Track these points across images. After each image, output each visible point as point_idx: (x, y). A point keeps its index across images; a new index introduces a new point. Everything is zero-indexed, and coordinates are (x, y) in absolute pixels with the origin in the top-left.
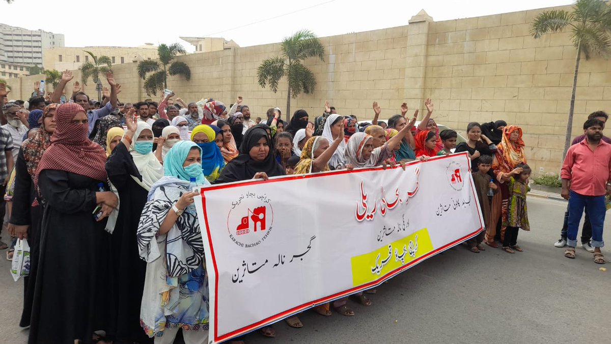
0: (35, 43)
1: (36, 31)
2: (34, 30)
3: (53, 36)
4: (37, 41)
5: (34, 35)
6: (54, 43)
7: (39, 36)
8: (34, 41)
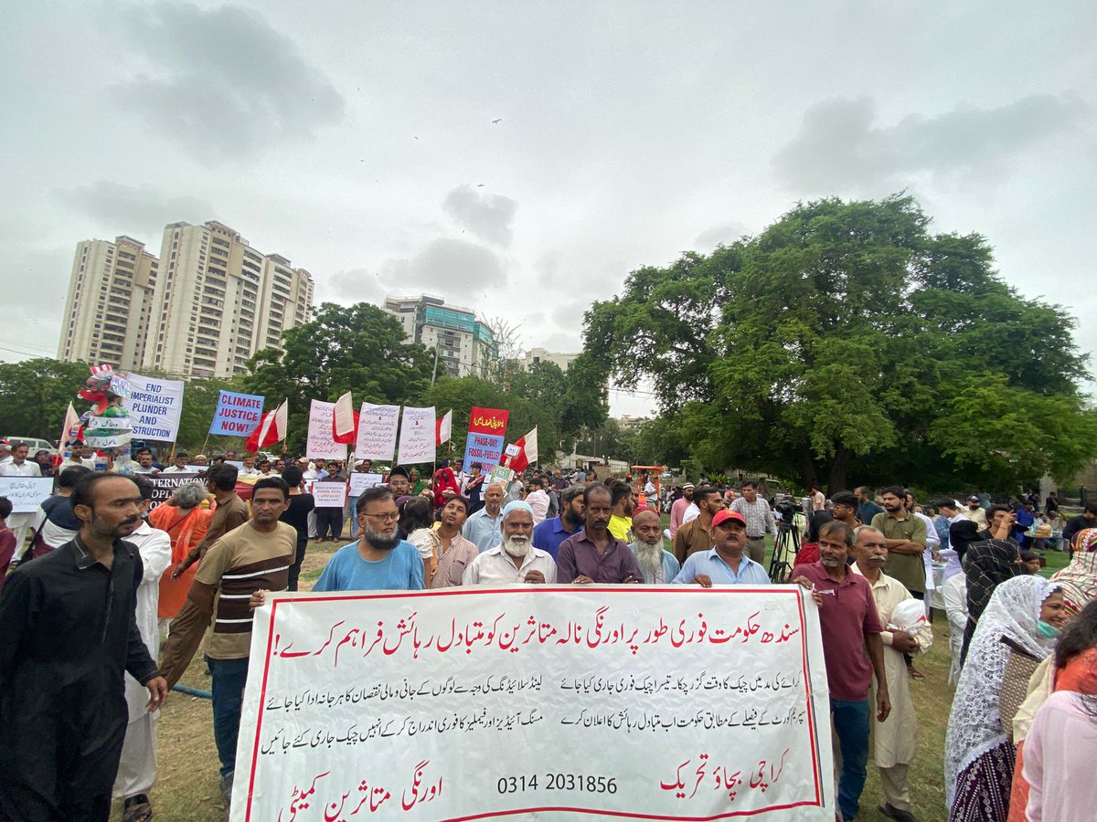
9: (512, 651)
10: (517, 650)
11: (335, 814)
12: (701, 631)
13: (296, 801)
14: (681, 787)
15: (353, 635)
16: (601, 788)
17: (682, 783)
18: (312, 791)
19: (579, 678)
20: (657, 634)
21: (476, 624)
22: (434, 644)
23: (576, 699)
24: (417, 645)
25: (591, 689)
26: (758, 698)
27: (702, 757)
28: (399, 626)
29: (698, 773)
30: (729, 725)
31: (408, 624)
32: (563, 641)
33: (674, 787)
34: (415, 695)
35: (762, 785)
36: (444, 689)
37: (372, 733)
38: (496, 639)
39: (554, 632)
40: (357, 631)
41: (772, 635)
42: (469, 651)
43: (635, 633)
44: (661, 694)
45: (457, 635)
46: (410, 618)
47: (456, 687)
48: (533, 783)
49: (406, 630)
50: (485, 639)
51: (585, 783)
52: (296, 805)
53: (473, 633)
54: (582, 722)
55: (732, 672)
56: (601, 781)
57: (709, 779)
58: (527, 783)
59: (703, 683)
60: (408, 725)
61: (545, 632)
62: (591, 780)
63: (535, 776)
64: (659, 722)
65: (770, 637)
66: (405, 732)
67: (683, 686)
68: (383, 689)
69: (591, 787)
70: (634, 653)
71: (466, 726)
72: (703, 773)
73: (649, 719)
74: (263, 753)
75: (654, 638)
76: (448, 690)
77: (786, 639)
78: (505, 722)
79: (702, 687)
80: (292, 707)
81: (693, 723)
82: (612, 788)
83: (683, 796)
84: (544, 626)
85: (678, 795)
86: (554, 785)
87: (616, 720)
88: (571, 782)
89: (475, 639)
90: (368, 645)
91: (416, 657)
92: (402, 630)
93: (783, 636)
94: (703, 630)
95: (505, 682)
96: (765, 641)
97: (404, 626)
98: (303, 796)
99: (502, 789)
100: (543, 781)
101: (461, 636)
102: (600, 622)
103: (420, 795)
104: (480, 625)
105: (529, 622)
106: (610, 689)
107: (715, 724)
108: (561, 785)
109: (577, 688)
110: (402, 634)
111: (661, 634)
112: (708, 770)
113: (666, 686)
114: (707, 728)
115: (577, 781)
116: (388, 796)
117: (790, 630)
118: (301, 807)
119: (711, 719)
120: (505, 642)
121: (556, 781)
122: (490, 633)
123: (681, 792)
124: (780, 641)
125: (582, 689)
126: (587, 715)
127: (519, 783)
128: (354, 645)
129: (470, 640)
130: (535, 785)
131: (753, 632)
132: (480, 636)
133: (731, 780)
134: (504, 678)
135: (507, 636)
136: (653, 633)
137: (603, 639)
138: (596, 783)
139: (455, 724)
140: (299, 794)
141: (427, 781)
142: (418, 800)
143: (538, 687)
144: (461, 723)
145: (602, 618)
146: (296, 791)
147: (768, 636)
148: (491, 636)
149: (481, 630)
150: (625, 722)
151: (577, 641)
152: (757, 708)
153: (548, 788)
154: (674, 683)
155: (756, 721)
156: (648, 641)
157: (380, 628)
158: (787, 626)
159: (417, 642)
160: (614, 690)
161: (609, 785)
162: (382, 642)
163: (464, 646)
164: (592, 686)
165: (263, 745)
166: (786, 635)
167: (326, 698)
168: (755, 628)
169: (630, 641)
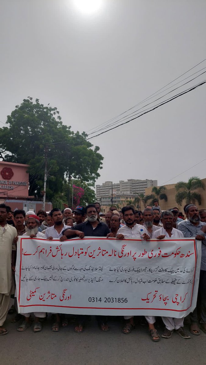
0: (145, 186)
1: (145, 180)
2: (144, 180)
3: (152, 182)
4: (145, 185)
5: (144, 182)
6: (152, 185)
7: (146, 182)
8: (144, 185)
9: (93, 258)
10: (94, 258)
11: (42, 298)
12: (159, 254)
13: (31, 294)
14: (148, 300)
15: (43, 250)
16: (122, 301)
17: (148, 299)
18: (35, 292)
19: (115, 267)
20: (143, 254)
21: (81, 249)
22: (67, 255)
23: (114, 274)
24: (62, 255)
25: (119, 271)
26: (177, 275)
27: (156, 291)
28: (56, 248)
29: (154, 296)
30: (166, 283)
31: (59, 248)
32: (110, 255)
33: (146, 300)
34: (62, 270)
35: (177, 303)
36: (71, 269)
37: (50, 279)
38: (87, 254)
39: (107, 252)
40: (44, 249)
41: (184, 255)
42: (79, 257)
43: (135, 253)
44: (144, 272)
45: (75, 252)
46: (60, 246)
47: (75, 268)
48: (100, 300)
49: (58, 250)
50: (84, 254)
51: (117, 300)
52: (31, 295)
53: (80, 251)
54: (116, 281)
55: (169, 267)
56: (122, 299)
57: (158, 297)
58: (98, 300)
59: (158, 270)
60: (60, 278)
61: (104, 252)
62: (119, 299)
63: (101, 298)
64: (142, 281)
65: (183, 256)
66: (60, 280)
67: (151, 270)
68: (53, 267)
69: (119, 301)
70: (134, 260)
71: (78, 281)
72: (156, 296)
73: (138, 280)
74: (22, 281)
75: (142, 255)
76: (72, 269)
77: (189, 256)
78: (91, 280)
79: (157, 271)
80: (28, 270)
81: (154, 282)
82: (126, 301)
83: (149, 302)
84: (104, 251)
85: (147, 302)
86: (107, 301)
87: (128, 281)
88: (112, 300)
89: (81, 254)
90: (47, 253)
91: (62, 258)
92: (57, 250)
93: (188, 255)
94: (160, 253)
95: (91, 268)
96: (182, 257)
97: (58, 249)
98: (33, 293)
99: (90, 301)
100: (103, 300)
101: (76, 253)
102: (123, 250)
103: (65, 298)
104: (82, 249)
105: (99, 249)
106: (126, 271)
107: (161, 282)
108: (109, 301)
109: (115, 270)
110: (57, 251)
111: (144, 254)
112: (157, 295)
113: (145, 270)
114: (158, 283)
115: (114, 300)
116: (56, 296)
117: (190, 253)
118: (33, 295)
119: (160, 281)
120: (91, 255)
121: (108, 300)
122: (86, 252)
123: (148, 301)
124: (186, 257)
125: (116, 271)
126: (118, 279)
127: (95, 299)
128: (44, 253)
129: (79, 254)
130: (101, 301)
131: (178, 254)
132: (82, 253)
133: (165, 298)
134: (90, 266)
135: (91, 253)
136: (141, 254)
137: (124, 255)
138: (121, 300)
139: (75, 280)
140: (32, 292)
141: (67, 294)
142: (64, 299)
143: (102, 270)
144: (77, 280)
145: (124, 248)
146: (31, 292)
147: (183, 255)
148: (86, 253)
149: (83, 251)
150: (130, 281)
151: (115, 255)
152: (176, 278)
153: (105, 302)
154: (148, 269)
155: (176, 282)
156: (139, 256)
157: (51, 249)
158: (189, 252)
159: (62, 254)
160: (127, 271)
161: (125, 300)
162: (51, 253)
163: (77, 256)
164: (120, 269)
165: (22, 278)
166: (189, 255)
167: (37, 267)
168: (179, 252)
169: (133, 256)
